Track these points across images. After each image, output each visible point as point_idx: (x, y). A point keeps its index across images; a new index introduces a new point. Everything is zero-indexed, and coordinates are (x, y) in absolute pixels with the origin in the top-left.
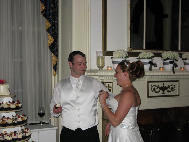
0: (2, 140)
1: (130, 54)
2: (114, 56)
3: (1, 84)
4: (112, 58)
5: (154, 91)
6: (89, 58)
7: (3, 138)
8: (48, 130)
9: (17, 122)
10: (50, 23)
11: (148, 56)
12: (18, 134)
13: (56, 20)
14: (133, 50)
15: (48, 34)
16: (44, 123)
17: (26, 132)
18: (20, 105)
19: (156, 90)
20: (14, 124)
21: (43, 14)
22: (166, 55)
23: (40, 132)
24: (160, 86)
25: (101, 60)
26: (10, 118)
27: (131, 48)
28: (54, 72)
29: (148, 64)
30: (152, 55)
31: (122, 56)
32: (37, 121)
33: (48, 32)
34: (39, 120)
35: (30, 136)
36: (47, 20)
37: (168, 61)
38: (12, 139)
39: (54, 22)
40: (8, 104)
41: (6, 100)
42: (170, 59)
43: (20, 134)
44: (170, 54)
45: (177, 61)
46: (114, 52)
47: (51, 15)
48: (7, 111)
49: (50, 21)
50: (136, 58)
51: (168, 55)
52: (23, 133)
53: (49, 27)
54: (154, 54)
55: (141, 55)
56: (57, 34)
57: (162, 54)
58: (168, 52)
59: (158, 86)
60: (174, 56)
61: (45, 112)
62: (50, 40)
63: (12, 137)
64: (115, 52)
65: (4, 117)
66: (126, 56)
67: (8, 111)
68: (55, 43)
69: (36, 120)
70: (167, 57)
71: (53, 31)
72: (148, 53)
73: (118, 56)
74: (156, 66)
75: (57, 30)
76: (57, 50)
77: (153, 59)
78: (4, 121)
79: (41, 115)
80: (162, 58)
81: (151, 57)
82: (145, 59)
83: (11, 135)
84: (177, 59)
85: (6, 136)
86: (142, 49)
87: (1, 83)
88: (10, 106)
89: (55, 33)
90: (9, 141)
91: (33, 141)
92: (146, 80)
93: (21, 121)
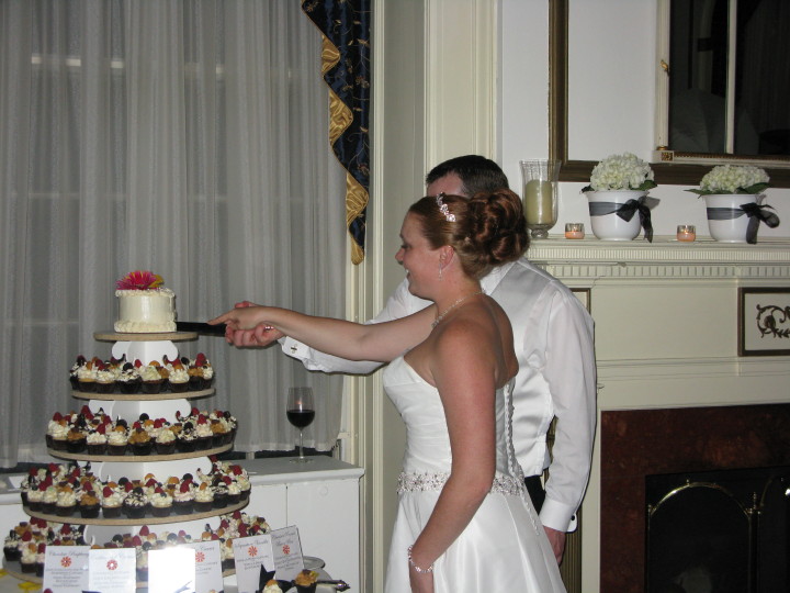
0: (133, 505)
1: (664, 174)
2: (595, 181)
4: (586, 190)
5: (769, 330)
7: (139, 500)
8: (324, 479)
9: (192, 438)
10: (340, 50)
11: (739, 180)
12: (196, 485)
13: (363, 35)
14: (680, 158)
15: (331, 94)
16: (310, 452)
18: (208, 373)
19: (779, 326)
20: (181, 447)
21: (308, 13)
23: (294, 484)
25: (540, 197)
26: (168, 424)
27: (668, 148)
28: (353, 249)
29: (737, 216)
30: (759, 176)
31: (627, 181)
32: (285, 442)
33: (330, 84)
34: (291, 439)
35: (245, 495)
36: (327, 35)
38: (174, 503)
39: (356, 42)
40: (159, 368)
41: (153, 353)
43: (204, 485)
46: (596, 163)
47: (344, 15)
48: (156, 396)
49: (336, 41)
50: (691, 191)
52: (215, 483)
53: (333, 64)
54: (769, 175)
55: (711, 180)
56: (368, 92)
59: (788, 308)
61: (316, 409)
62: (337, 117)
63: (172, 495)
64: (600, 166)
65: (144, 417)
66: (646, 181)
67: (158, 393)
68: (359, 131)
69: (281, 439)
71: (351, 81)
72: (740, 171)
73: (610, 182)
74: (773, 222)
75: (369, 77)
76: (367, 159)
77: (765, 196)
78: (142, 433)
79: (301, 419)
81: (755, 185)
82: (729, 192)
83: (171, 487)
85: (152, 490)
86: (721, 153)
88: (167, 373)
89: (357, 90)
90: (161, 513)
91: (261, 520)
92: (734, 284)
93: (211, 433)
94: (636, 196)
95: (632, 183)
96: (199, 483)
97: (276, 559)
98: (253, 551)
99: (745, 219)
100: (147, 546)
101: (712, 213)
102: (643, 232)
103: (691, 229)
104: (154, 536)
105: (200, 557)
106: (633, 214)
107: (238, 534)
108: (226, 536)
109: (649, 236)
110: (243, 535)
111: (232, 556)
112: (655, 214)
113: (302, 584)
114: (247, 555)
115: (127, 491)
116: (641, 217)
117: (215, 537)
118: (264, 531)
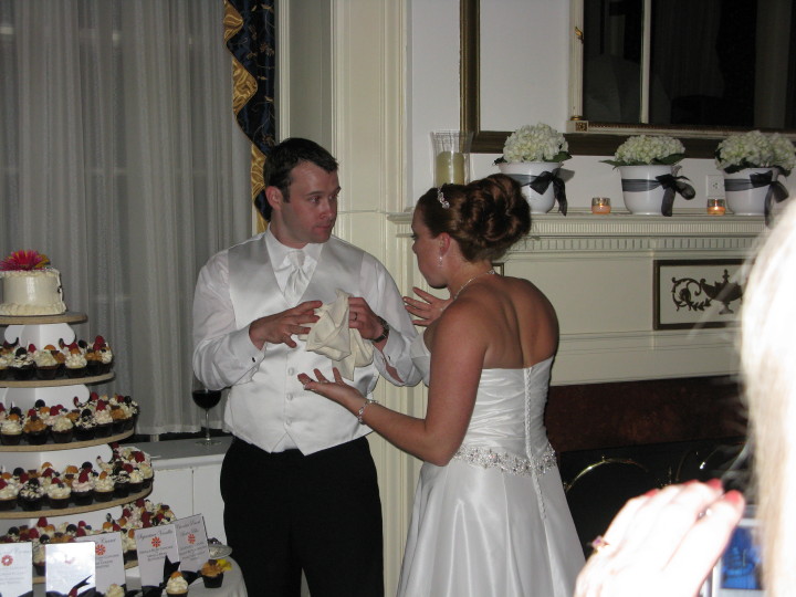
0: (29, 497)
1: (578, 144)
2: (508, 153)
3: (27, 270)
4: (499, 161)
5: (684, 303)
6: (405, 162)
7: (35, 491)
9: (90, 426)
10: (243, 15)
11: (655, 151)
12: (95, 474)
14: (595, 129)
15: (234, 62)
17: (130, 468)
18: (106, 357)
19: (694, 299)
20: (80, 435)
22: (736, 147)
23: (200, 468)
24: (711, 282)
26: (66, 410)
27: (584, 117)
28: (259, 220)
29: (655, 186)
30: (675, 147)
31: (541, 152)
32: (191, 424)
33: (233, 52)
34: (197, 420)
35: (147, 483)
37: (745, 174)
38: (72, 493)
39: (259, 8)
40: (54, 353)
41: (48, 337)
42: (756, 166)
43: (104, 474)
44: (756, 144)
45: (786, 173)
46: (509, 134)
48: (52, 382)
49: (240, 6)
50: (605, 162)
51: (747, 149)
52: (116, 472)
53: (237, 30)
54: (685, 146)
55: (627, 150)
56: (273, 60)
57: (720, 145)
58: (749, 134)
59: (703, 281)
60: (773, 150)
62: (242, 86)
63: (70, 485)
64: (513, 137)
65: (40, 404)
66: (560, 153)
67: (54, 379)
68: (264, 100)
69: (186, 421)
70: (743, 155)
71: (255, 48)
72: (655, 141)
73: (523, 153)
74: (689, 194)
75: (273, 44)
76: (272, 130)
77: (680, 167)
78: (37, 422)
79: (207, 400)
80: (720, 160)
81: (671, 156)
82: (645, 164)
83: (69, 477)
84: (784, 166)
85: (49, 480)
86: (636, 123)
87: (27, 266)
88: (63, 358)
89: (261, 58)
90: (59, 504)
91: (165, 508)
92: (649, 257)
93: (110, 420)
94: (550, 168)
95: (546, 154)
96: (99, 471)
97: (181, 549)
98: (156, 542)
99: (660, 191)
100: (44, 539)
101: (627, 185)
102: (557, 204)
103: (606, 202)
104: (52, 527)
105: (100, 550)
106: (547, 186)
107: (141, 524)
108: (128, 526)
109: (564, 209)
110: (146, 525)
111: (134, 547)
112: (569, 186)
113: (209, 575)
114: (151, 546)
115: (22, 482)
116: (555, 190)
117: (116, 528)
118: (169, 520)
